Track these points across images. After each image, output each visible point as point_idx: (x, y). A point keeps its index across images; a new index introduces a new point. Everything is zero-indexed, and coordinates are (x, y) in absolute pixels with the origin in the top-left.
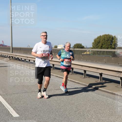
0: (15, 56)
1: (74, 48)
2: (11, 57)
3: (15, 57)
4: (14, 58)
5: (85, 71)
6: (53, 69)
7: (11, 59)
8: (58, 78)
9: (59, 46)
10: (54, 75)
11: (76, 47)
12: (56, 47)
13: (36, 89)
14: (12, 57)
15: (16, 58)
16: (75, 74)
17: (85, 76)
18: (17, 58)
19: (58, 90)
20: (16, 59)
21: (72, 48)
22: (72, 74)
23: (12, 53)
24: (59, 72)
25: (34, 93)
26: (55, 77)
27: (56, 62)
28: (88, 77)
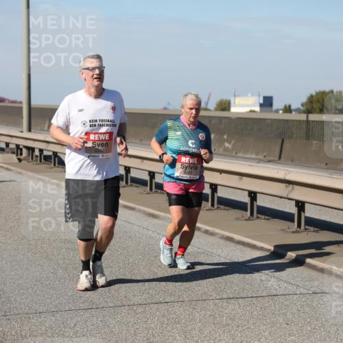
0: (42, 146)
1: (308, 112)
2: (24, 151)
3: (41, 151)
4: (37, 153)
6: (213, 205)
7: (25, 159)
8: (233, 244)
9: (238, 100)
10: (217, 231)
11: (315, 106)
12: (225, 106)
13: (134, 296)
14: (31, 150)
15: (45, 153)
16: (312, 229)
18: (51, 154)
19: (232, 301)
20: (47, 158)
21: (298, 111)
22: (296, 232)
23: (30, 130)
24: (237, 219)
25: (125, 310)
26: (222, 241)
27: (223, 175)
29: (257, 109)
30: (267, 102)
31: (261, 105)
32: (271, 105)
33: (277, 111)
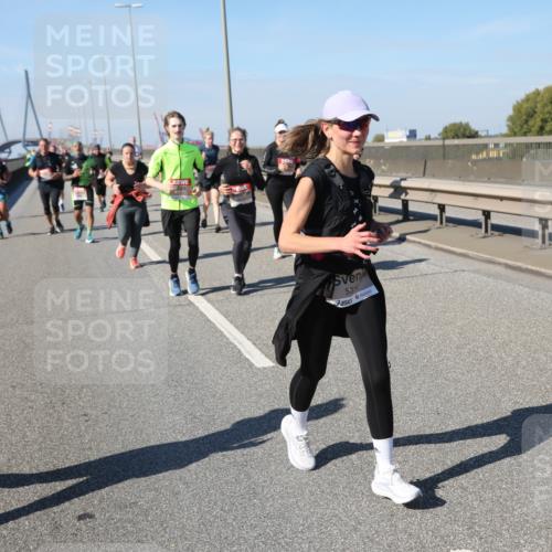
1: (444, 138)
5: (487, 214)
9: (390, 134)
11: (449, 134)
16: (451, 225)
17: (486, 231)
21: (436, 138)
28: (497, 233)
29: (405, 140)
30: (412, 134)
31: (408, 137)
32: (415, 136)
33: (420, 140)
